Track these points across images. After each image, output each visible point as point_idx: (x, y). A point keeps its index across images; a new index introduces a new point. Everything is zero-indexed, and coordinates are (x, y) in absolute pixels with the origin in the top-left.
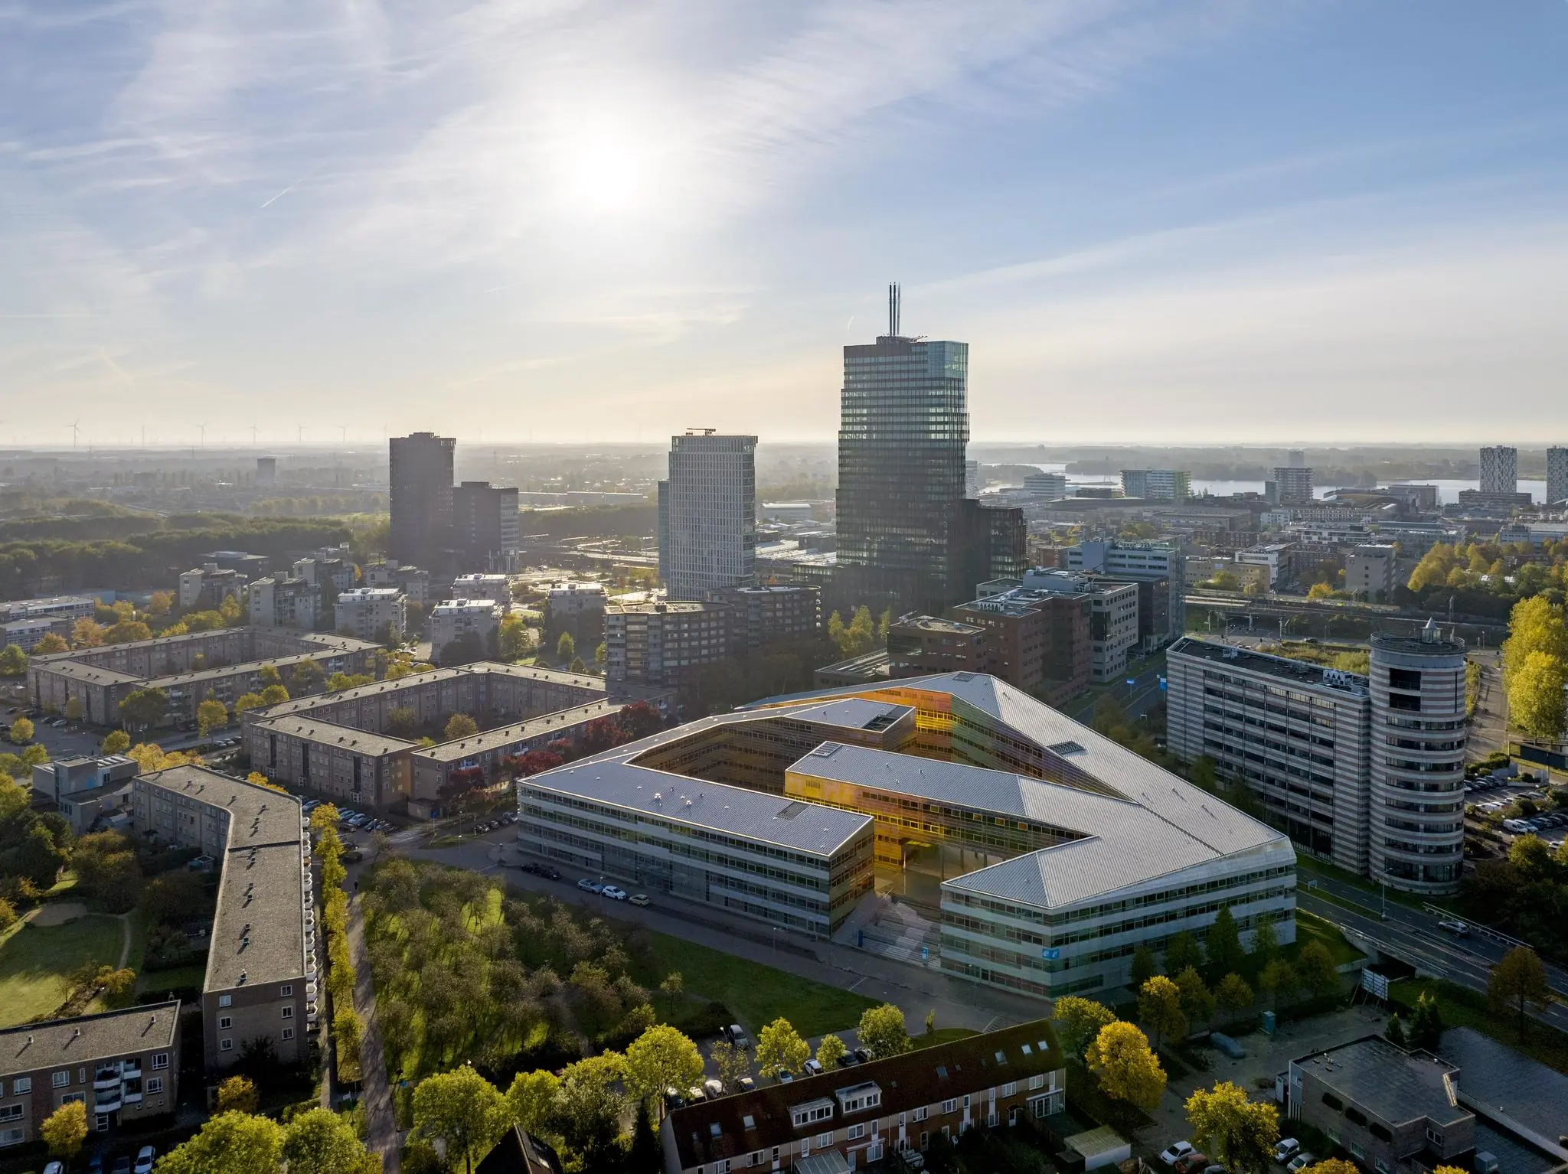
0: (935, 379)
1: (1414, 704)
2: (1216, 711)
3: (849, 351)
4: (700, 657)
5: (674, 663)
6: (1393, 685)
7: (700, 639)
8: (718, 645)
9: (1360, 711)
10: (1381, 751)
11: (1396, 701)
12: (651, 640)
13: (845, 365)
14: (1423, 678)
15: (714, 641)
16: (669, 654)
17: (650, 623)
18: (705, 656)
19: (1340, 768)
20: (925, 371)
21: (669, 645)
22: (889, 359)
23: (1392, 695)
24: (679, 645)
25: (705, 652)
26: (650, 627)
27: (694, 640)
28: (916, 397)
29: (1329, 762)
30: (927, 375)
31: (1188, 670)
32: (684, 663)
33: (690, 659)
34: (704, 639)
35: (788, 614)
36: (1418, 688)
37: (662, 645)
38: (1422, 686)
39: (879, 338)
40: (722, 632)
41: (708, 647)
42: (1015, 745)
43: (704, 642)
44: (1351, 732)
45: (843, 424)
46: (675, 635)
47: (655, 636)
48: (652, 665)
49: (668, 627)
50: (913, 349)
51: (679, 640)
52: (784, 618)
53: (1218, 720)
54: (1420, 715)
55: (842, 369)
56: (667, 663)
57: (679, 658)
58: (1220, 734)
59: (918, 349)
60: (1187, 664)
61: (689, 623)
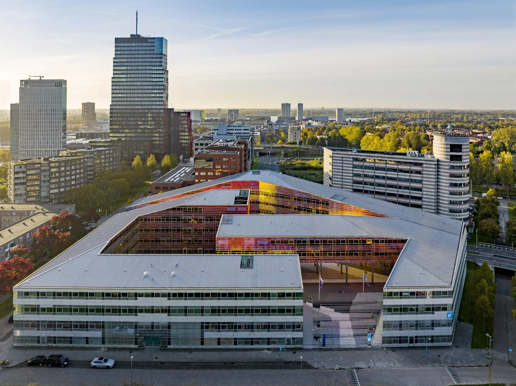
0: (159, 54)
1: (459, 158)
2: (359, 175)
3: (117, 40)
4: (71, 185)
5: (57, 191)
6: (452, 151)
7: (71, 175)
8: (80, 178)
9: (435, 165)
10: (445, 180)
11: (453, 158)
12: (43, 179)
13: (115, 47)
14: (463, 147)
15: (78, 176)
16: (53, 186)
17: (42, 168)
18: (73, 185)
19: (425, 191)
20: (154, 50)
21: (54, 181)
22: (137, 44)
23: (451, 156)
24: (59, 180)
25: (73, 183)
26: (42, 171)
27: (67, 176)
28: (149, 62)
29: (420, 190)
30: (155, 52)
31: (344, 159)
32: (62, 190)
33: (65, 187)
34: (73, 175)
35: (107, 160)
36: (461, 151)
37: (49, 181)
38: (463, 150)
39: (131, 35)
40: (82, 171)
41: (75, 179)
42: (308, 201)
43: (73, 177)
44: (431, 175)
45: (114, 74)
46: (57, 174)
47: (45, 176)
48: (42, 193)
49: (53, 170)
50: (149, 40)
51: (59, 177)
52: (105, 163)
53: (361, 179)
54: (462, 163)
55: (114, 49)
56: (52, 191)
57: (59, 188)
58: (362, 185)
59: (151, 41)
60: (344, 156)
61: (65, 166)
